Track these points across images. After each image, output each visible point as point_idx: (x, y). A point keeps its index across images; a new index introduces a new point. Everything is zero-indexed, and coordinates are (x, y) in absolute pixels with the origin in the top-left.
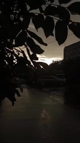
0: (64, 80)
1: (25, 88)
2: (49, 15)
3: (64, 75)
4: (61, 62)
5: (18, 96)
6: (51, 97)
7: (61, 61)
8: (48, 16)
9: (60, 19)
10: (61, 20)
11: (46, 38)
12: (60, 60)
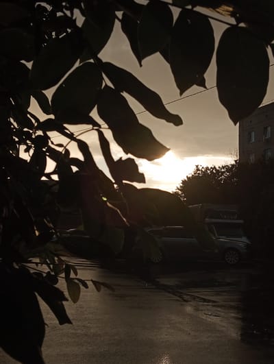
0: (242, 241)
1: (86, 287)
2: (193, 7)
3: (241, 221)
4: (227, 171)
5: (61, 323)
6: (189, 309)
7: (228, 169)
8: (190, 7)
9: (238, 21)
10: (242, 25)
11: (181, 94)
12: (224, 164)
